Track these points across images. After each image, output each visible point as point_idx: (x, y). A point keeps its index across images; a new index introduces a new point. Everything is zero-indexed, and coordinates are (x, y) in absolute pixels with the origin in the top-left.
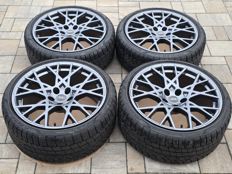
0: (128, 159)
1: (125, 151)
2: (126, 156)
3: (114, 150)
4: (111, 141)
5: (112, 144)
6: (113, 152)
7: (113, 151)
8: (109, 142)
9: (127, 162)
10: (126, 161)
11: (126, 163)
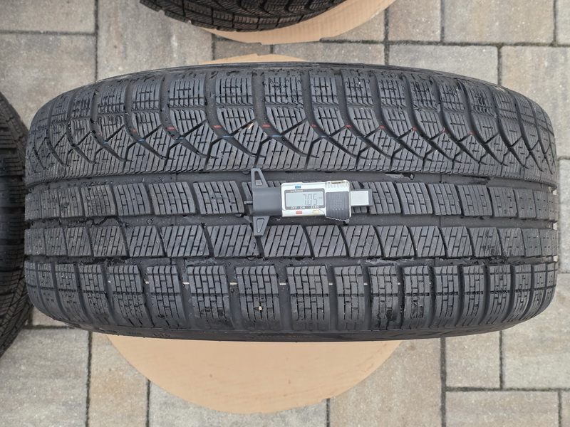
0: (92, 397)
1: (85, 365)
2: (88, 385)
3: (46, 359)
4: (36, 323)
5: (41, 335)
6: (41, 366)
7: (43, 363)
8: (30, 327)
9: (88, 408)
10: (85, 405)
11: (85, 409)
